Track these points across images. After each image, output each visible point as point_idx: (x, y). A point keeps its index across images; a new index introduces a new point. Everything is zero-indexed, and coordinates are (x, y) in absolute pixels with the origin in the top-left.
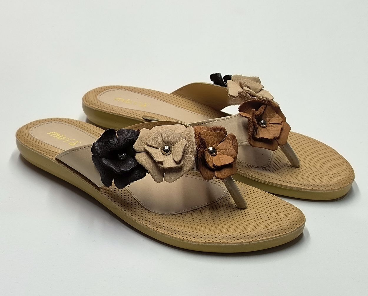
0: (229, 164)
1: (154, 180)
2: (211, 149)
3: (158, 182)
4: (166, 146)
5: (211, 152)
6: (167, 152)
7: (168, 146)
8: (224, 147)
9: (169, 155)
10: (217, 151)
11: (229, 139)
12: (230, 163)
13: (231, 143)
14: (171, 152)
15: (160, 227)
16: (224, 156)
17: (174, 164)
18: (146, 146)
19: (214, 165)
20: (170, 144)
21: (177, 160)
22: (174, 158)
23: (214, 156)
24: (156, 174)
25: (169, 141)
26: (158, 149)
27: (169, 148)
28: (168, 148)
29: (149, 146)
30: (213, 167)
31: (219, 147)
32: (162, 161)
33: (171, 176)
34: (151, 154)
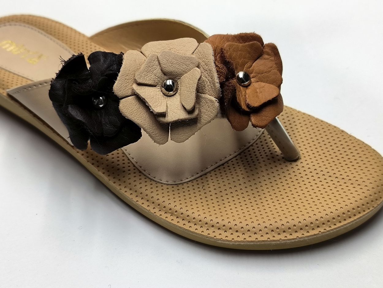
0: (272, 99)
1: (155, 142)
2: (241, 75)
3: (160, 144)
4: (168, 81)
5: (241, 81)
6: (170, 90)
7: (171, 81)
8: (262, 68)
9: (175, 96)
10: (251, 75)
11: (268, 54)
12: (275, 98)
13: (272, 60)
14: (177, 90)
15: (170, 213)
16: (263, 84)
17: (184, 113)
18: (135, 86)
19: (248, 106)
20: (175, 77)
21: (189, 107)
22: (183, 104)
23: (247, 87)
24: (156, 132)
25: (172, 72)
26: (155, 86)
27: (173, 83)
28: (171, 84)
29: (140, 84)
30: (247, 109)
31: (253, 70)
32: (164, 112)
33: (182, 133)
34: (145, 99)
